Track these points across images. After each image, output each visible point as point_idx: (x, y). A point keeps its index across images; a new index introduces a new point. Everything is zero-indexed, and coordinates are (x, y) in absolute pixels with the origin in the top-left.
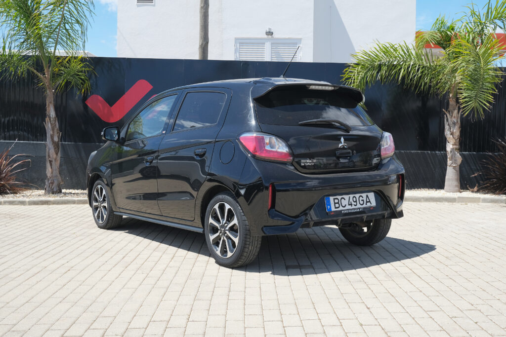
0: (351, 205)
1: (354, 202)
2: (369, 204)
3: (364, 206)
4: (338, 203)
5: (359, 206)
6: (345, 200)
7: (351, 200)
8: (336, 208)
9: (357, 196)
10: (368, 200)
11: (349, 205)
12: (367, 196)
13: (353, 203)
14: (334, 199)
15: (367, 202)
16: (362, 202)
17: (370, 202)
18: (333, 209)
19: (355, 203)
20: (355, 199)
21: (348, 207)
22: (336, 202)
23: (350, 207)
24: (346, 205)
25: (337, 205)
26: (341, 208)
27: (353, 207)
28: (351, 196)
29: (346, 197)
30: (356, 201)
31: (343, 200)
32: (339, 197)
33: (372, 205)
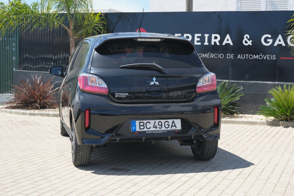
0: (156, 127)
1: (160, 125)
2: (174, 128)
3: (169, 129)
4: (143, 126)
5: (163, 128)
6: (150, 123)
7: (157, 124)
8: (140, 129)
9: (163, 121)
10: (173, 125)
11: (154, 127)
12: (173, 122)
13: (158, 126)
14: (140, 123)
15: (172, 126)
16: (167, 126)
17: (175, 126)
18: (138, 129)
19: (160, 127)
20: (160, 124)
21: (152, 129)
22: (141, 125)
23: (155, 129)
24: (150, 128)
25: (142, 127)
26: (145, 129)
27: (158, 129)
28: (157, 121)
29: (152, 122)
30: (161, 125)
31: (148, 124)
32: (145, 122)
33: (176, 129)
